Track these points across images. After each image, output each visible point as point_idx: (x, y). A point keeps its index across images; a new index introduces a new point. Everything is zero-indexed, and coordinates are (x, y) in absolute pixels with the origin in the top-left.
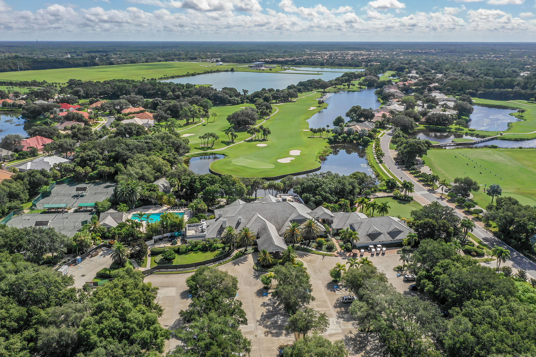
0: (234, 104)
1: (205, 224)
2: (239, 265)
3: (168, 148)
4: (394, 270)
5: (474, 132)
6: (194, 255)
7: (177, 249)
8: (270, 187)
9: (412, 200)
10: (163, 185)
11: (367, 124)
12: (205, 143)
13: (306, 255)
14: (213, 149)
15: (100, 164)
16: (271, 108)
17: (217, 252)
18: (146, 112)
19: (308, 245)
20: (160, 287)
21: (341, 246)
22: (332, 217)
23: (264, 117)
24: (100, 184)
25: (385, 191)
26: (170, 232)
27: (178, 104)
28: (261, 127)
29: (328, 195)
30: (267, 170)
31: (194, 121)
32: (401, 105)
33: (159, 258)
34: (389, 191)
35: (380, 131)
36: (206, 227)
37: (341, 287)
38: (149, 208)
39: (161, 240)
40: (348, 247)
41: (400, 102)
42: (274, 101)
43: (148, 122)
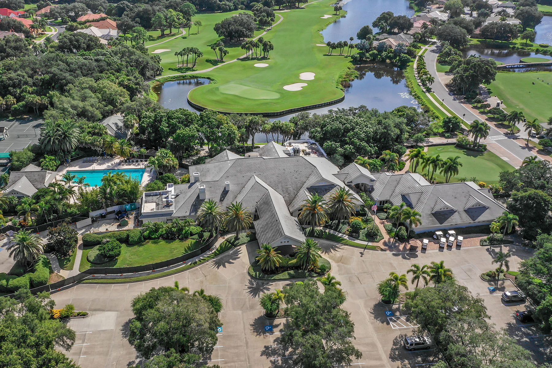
0: (225, 10)
1: (173, 193)
2: (224, 266)
3: (129, 68)
4: (482, 278)
5: (548, 49)
6: (154, 246)
7: (124, 236)
8: (275, 129)
9: (485, 149)
10: (116, 124)
11: (403, 37)
12: (183, 62)
13: (334, 248)
14: (194, 70)
15: (29, 93)
16: (274, 16)
17: (190, 242)
18: (108, 20)
19: (336, 230)
20: (90, 310)
21: (389, 232)
22: (372, 181)
23: (264, 27)
24: (29, 121)
25: (442, 135)
26: (117, 205)
27: (150, 8)
28: (260, 40)
29: (364, 144)
30: (268, 101)
31: (171, 32)
32: (444, 12)
33: (94, 253)
34: (448, 136)
35: (420, 47)
36: (173, 197)
37: (398, 314)
38: (93, 162)
39: (103, 217)
40: (402, 235)
41: (442, 9)
42: (277, 7)
43: (109, 32)
